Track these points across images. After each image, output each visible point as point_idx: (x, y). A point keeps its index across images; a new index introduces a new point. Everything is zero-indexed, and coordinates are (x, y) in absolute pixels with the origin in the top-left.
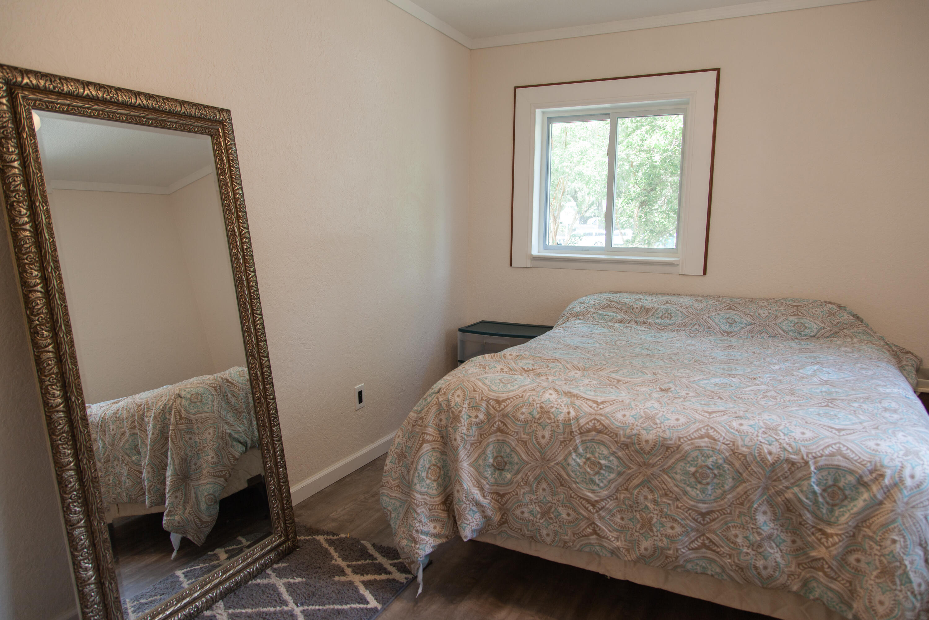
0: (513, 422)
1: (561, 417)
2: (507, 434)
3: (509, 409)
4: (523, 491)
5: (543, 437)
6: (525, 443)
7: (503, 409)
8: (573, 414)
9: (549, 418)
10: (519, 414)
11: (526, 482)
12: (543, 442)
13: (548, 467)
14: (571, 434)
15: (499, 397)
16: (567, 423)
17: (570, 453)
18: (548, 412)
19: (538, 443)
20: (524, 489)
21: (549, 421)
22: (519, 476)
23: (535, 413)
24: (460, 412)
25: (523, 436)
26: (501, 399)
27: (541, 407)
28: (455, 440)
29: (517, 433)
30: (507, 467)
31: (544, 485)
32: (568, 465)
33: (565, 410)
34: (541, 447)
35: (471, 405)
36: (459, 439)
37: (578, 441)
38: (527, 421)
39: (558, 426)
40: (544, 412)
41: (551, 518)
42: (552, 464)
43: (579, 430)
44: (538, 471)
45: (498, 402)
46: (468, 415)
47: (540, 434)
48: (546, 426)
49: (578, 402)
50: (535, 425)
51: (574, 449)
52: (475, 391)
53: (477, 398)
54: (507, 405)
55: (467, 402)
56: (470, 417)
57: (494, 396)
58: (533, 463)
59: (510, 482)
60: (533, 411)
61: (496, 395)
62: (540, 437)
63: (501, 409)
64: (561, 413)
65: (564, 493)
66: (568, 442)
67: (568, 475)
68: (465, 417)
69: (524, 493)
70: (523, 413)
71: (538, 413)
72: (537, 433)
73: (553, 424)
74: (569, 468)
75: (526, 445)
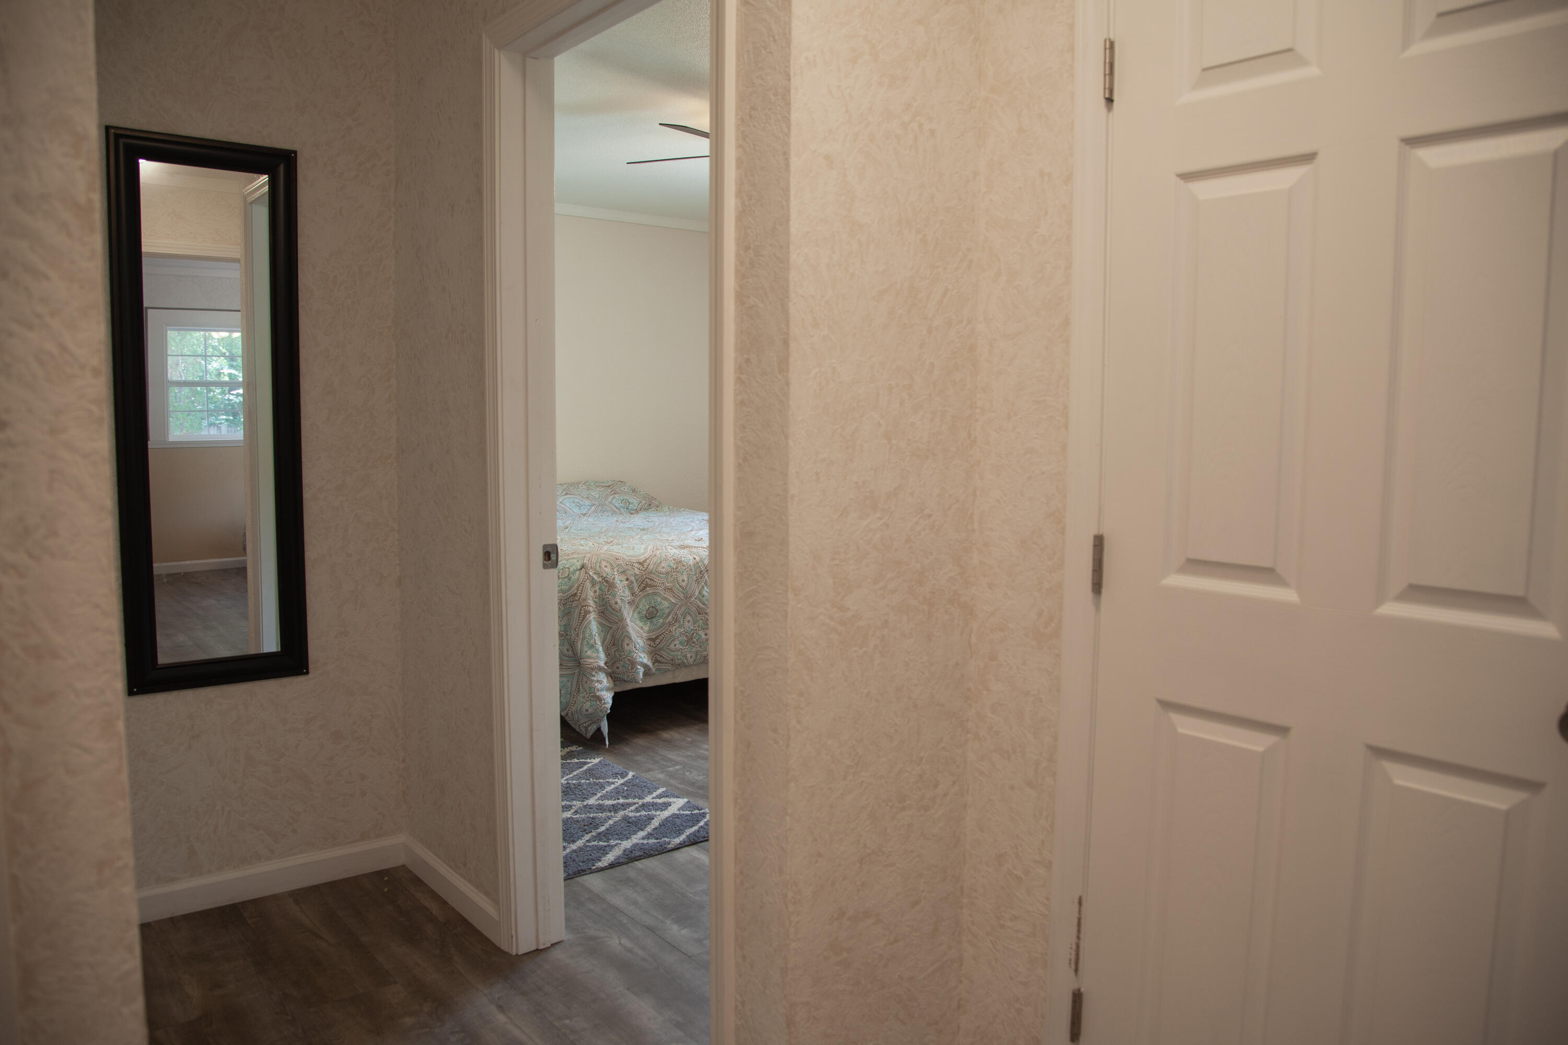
0: (658, 576)
1: (691, 563)
2: (656, 586)
3: (651, 567)
4: (674, 627)
5: (683, 581)
6: (670, 589)
7: (647, 568)
8: (697, 558)
9: (684, 566)
10: (660, 569)
11: (676, 620)
12: (684, 584)
13: (690, 603)
14: (701, 574)
15: (639, 560)
16: (697, 565)
17: (703, 587)
18: (681, 562)
19: (681, 587)
20: (675, 625)
21: (684, 568)
22: (670, 617)
23: (672, 565)
24: (614, 579)
25: (667, 585)
26: (641, 561)
27: (674, 560)
28: (616, 603)
29: (663, 583)
30: (658, 614)
31: (689, 618)
32: (703, 596)
33: (691, 558)
34: (683, 589)
35: (620, 572)
36: (619, 601)
37: (706, 577)
38: (668, 572)
39: (691, 570)
40: (679, 562)
41: (694, 642)
42: (693, 599)
43: (705, 568)
44: (683, 608)
45: (640, 563)
46: (620, 580)
47: (680, 579)
48: (683, 572)
49: (694, 550)
50: (675, 573)
51: (705, 584)
52: (617, 559)
53: (623, 564)
54: (649, 564)
55: (615, 570)
56: (622, 581)
57: (634, 560)
58: (679, 603)
59: (664, 624)
60: (670, 564)
61: (635, 558)
62: (681, 581)
63: (645, 568)
64: (690, 559)
65: (702, 619)
66: (700, 580)
67: (704, 604)
68: (618, 582)
69: (676, 629)
70: (663, 568)
71: (674, 564)
72: (678, 579)
73: (687, 569)
74: (704, 599)
75: (672, 591)
